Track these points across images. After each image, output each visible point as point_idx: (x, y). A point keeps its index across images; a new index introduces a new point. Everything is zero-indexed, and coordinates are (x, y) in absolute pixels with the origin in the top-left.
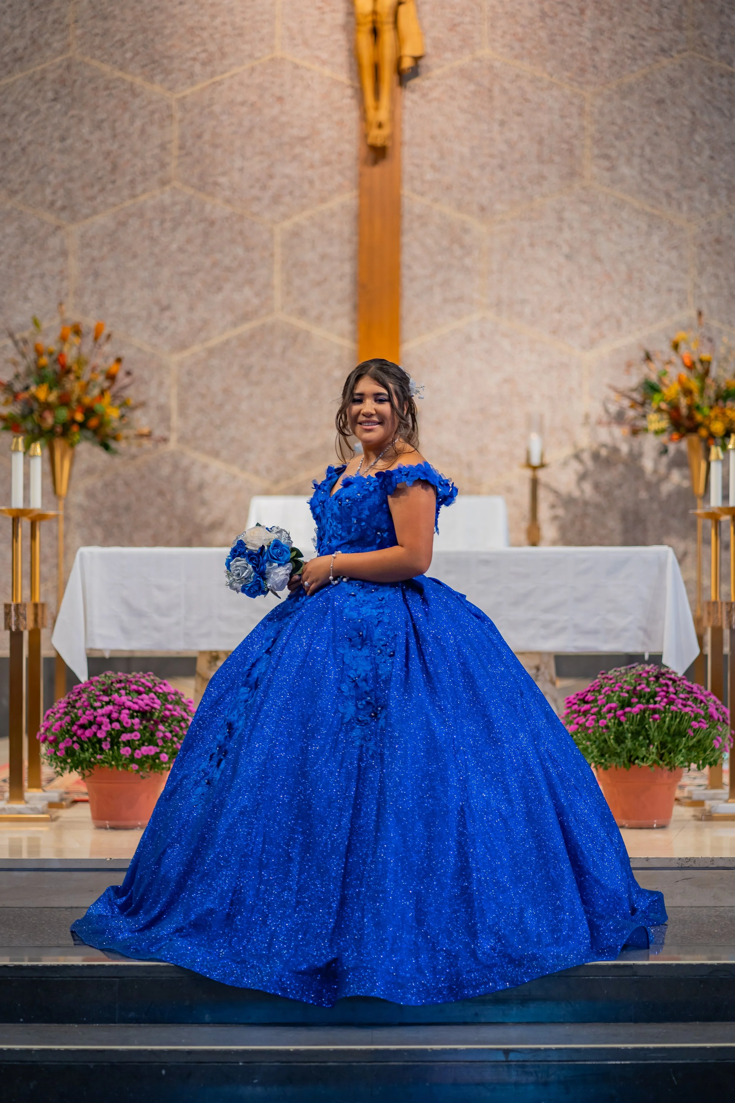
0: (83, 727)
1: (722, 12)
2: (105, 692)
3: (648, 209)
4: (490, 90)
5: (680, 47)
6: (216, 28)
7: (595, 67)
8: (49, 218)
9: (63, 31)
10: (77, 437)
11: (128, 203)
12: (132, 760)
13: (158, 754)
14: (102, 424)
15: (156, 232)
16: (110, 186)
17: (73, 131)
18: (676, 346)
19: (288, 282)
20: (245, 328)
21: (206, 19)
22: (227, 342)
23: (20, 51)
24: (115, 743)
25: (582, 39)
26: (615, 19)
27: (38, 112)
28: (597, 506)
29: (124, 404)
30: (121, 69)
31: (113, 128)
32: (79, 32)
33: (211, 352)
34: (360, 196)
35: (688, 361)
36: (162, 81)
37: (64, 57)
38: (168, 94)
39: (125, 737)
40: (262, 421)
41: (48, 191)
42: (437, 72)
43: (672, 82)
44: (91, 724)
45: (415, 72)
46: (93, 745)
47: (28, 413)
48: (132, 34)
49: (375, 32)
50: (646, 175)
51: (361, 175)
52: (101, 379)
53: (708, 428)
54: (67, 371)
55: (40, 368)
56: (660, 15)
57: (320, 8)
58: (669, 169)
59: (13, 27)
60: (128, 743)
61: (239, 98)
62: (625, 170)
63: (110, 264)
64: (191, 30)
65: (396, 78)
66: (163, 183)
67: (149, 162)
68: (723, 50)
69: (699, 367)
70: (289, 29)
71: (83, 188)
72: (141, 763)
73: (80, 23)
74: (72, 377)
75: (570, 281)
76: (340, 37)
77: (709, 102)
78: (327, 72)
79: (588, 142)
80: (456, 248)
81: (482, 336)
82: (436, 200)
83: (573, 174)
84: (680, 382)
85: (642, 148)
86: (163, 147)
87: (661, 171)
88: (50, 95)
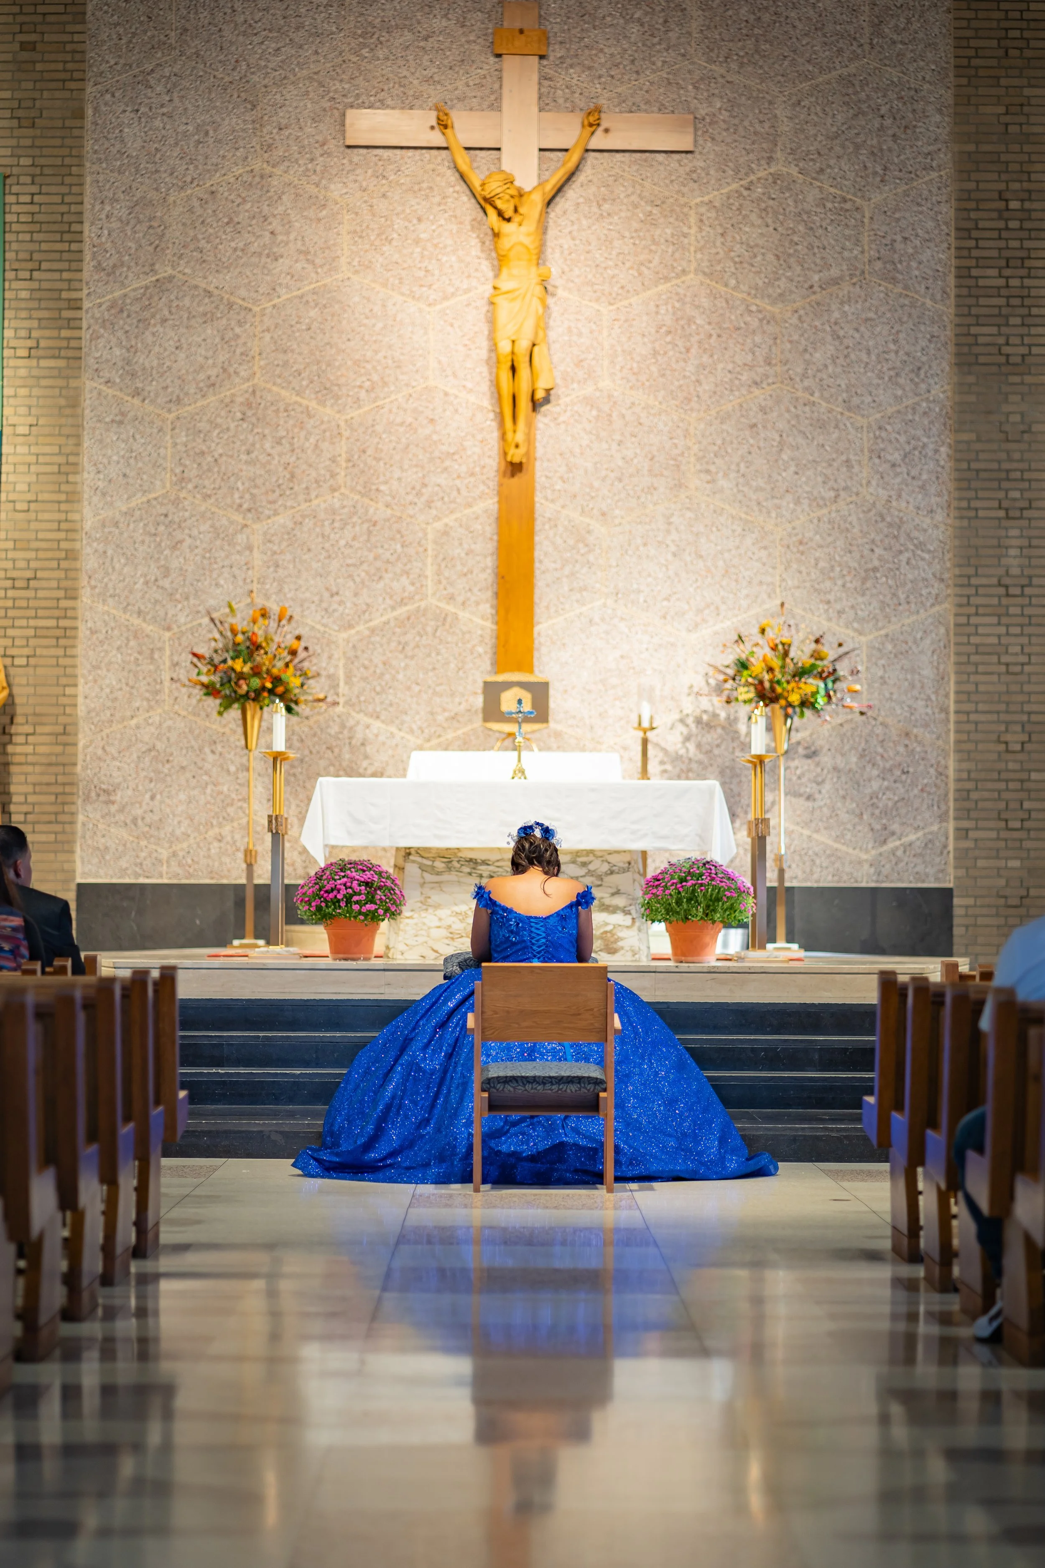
0: (326, 892)
1: (806, 350)
2: (341, 870)
3: (743, 516)
4: (610, 415)
5: (770, 381)
6: (379, 361)
7: (698, 396)
8: (238, 518)
9: (249, 362)
10: (267, 701)
11: (304, 506)
12: (360, 913)
13: (376, 910)
14: (287, 691)
15: (327, 530)
16: (288, 492)
17: (258, 446)
18: (763, 631)
19: (439, 573)
20: (402, 611)
21: (369, 354)
22: (387, 623)
23: (213, 378)
24: (348, 901)
25: (688, 374)
26: (716, 357)
27: (228, 429)
28: (700, 762)
29: (304, 674)
30: (297, 395)
31: (291, 444)
32: (262, 363)
33: (373, 631)
34: (499, 502)
35: (772, 645)
36: (332, 406)
37: (250, 383)
38: (338, 416)
39: (355, 898)
40: (416, 689)
41: (237, 495)
42: (564, 400)
43: (763, 410)
44: (332, 890)
45: (547, 400)
46: (334, 904)
47: (226, 681)
48: (308, 364)
49: (513, 369)
50: (741, 488)
51: (501, 485)
52: (285, 653)
53: (786, 699)
54: (259, 647)
55: (236, 644)
56: (753, 353)
57: (466, 345)
58: (761, 482)
59: (206, 358)
60: (357, 902)
61: (399, 420)
62: (722, 483)
63: (288, 557)
64: (357, 363)
65: (530, 405)
66: (333, 490)
67: (323, 472)
68: (806, 383)
69: (780, 647)
70: (439, 362)
71: (267, 493)
72: (366, 915)
73: (264, 355)
74: (262, 652)
75: (677, 574)
76: (485, 370)
77: (794, 426)
78: (472, 398)
79: (692, 459)
80: (581, 545)
81: (603, 619)
82: (563, 507)
83: (679, 485)
84: (764, 660)
85: (738, 465)
86: (333, 460)
87: (754, 484)
88: (239, 415)
